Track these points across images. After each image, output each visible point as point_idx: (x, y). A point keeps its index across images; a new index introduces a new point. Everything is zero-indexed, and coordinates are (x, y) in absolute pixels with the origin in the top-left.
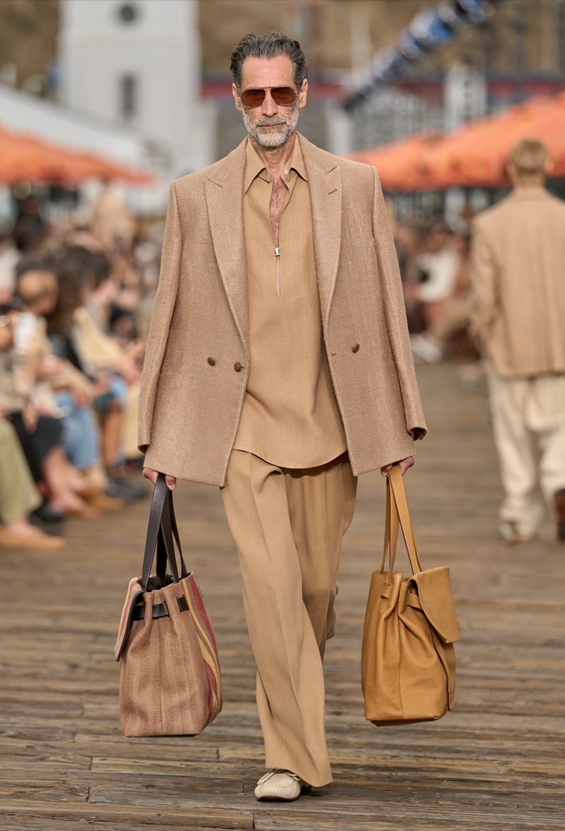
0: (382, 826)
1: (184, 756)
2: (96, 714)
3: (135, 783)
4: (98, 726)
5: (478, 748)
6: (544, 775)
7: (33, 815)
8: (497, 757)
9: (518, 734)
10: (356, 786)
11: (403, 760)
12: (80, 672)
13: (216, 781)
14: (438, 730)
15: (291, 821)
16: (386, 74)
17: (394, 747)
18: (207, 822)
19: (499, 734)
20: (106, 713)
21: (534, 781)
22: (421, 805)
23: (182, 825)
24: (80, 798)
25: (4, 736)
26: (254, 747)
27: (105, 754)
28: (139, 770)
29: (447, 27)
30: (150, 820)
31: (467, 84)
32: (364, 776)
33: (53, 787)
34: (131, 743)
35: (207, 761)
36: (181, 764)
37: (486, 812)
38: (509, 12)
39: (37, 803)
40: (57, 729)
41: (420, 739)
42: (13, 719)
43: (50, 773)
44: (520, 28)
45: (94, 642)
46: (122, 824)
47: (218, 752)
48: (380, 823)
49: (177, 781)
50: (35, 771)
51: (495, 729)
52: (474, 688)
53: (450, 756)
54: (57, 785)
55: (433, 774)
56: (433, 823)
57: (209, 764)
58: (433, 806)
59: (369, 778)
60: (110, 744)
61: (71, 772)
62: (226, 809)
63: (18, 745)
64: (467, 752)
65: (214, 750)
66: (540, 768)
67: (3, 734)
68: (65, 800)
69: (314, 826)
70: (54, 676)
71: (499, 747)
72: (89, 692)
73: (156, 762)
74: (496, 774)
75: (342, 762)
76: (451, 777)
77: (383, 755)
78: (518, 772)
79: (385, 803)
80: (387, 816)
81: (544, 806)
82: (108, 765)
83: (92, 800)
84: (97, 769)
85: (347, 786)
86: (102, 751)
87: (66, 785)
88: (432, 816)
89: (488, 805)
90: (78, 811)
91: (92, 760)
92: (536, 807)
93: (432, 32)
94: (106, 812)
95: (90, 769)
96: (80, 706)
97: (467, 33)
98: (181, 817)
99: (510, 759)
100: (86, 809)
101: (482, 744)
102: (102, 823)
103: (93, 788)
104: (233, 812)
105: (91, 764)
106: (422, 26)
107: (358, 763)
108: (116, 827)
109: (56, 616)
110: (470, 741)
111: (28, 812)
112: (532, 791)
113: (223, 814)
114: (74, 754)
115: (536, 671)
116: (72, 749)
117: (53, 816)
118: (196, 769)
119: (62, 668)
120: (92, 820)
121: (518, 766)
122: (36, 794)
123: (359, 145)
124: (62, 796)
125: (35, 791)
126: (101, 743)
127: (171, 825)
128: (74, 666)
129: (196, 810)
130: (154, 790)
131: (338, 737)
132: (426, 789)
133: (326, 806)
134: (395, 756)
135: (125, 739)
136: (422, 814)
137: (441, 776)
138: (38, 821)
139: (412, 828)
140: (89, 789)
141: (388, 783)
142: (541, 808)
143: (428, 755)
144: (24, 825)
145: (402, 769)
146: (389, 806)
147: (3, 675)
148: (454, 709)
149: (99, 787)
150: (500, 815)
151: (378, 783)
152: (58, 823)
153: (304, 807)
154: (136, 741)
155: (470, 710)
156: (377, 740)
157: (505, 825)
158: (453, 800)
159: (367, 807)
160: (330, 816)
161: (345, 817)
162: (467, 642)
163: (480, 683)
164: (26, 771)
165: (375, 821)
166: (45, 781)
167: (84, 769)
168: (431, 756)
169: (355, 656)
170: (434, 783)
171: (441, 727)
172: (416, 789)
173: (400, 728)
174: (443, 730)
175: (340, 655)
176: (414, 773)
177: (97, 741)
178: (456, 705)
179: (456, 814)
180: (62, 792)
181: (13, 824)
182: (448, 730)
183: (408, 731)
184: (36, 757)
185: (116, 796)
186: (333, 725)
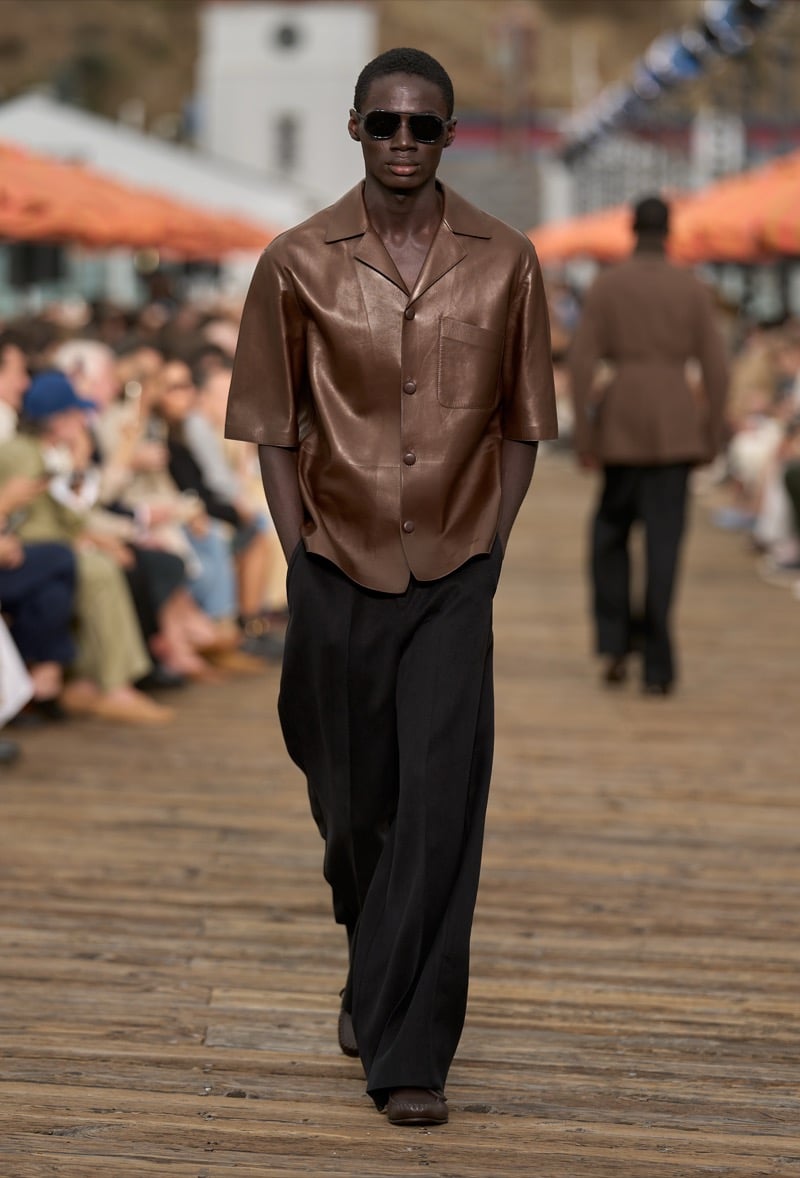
0: (579, 1080)
2: (219, 933)
3: (266, 1021)
4: (221, 949)
5: (706, 981)
6: (789, 1017)
7: (133, 1062)
8: (729, 993)
9: (758, 964)
10: (547, 1029)
11: (611, 996)
12: (201, 880)
14: (657, 957)
16: (617, 118)
17: (599, 979)
19: (734, 963)
20: (231, 932)
21: (775, 1024)
22: (628, 1053)
23: (323, 1076)
24: (194, 1041)
25: (99, 961)
27: (230, 984)
28: (270, 1004)
29: (693, 59)
30: (281, 1069)
31: (719, 132)
32: (558, 1016)
33: (159, 1026)
34: (263, 971)
37: (713, 1063)
38: (773, 35)
39: (139, 1047)
40: (166, 953)
41: (632, 969)
42: (114, 939)
43: (156, 1008)
44: (785, 60)
45: (221, 841)
46: (248, 1074)
48: (575, 1076)
49: (318, 1020)
50: (137, 1005)
51: (729, 957)
52: (705, 904)
53: (670, 991)
54: (165, 1024)
55: (647, 1014)
56: (644, 1076)
58: (645, 1054)
59: (565, 1019)
60: (237, 971)
61: (184, 1007)
63: (117, 972)
64: (691, 987)
66: (784, 1007)
67: (100, 958)
68: (174, 1042)
69: (491, 1079)
70: (167, 885)
71: (734, 980)
72: (213, 907)
73: (294, 996)
74: (727, 1015)
75: (531, 997)
76: (670, 1018)
77: (584, 989)
78: (756, 1012)
79: (584, 1050)
80: (585, 1066)
81: (788, 1056)
82: (231, 999)
83: (209, 1042)
84: (217, 1003)
85: (536, 1028)
86: (224, 980)
87: (176, 1024)
88: (643, 1067)
89: (715, 1054)
90: (190, 1056)
91: (211, 992)
92: (774, 1057)
93: (676, 65)
94: (226, 1058)
95: (208, 1001)
96: (198, 923)
97: (720, 66)
98: (323, 1066)
99: (746, 996)
100: (200, 1054)
101: (711, 976)
102: (220, 1072)
103: (210, 1028)
105: (210, 997)
106: (662, 56)
107: (551, 999)
108: (238, 1077)
109: (173, 808)
111: (126, 1057)
112: (774, 1036)
114: (189, 984)
115: (786, 884)
116: (187, 978)
117: (157, 1063)
119: (177, 874)
120: (209, 1068)
121: (756, 1004)
122: (138, 1035)
123: (582, 208)
124: (170, 1038)
125: (137, 1032)
126: (224, 970)
128: (193, 872)
130: (289, 1032)
131: (527, 966)
132: (636, 1034)
133: (509, 1053)
134: (598, 991)
135: (255, 965)
136: (629, 1064)
137: (657, 1016)
138: (140, 1069)
139: (615, 1083)
140: (206, 1028)
141: (589, 1025)
142: (784, 1058)
143: (642, 989)
144: (120, 1074)
145: (607, 1007)
146: (588, 1054)
147: (101, 882)
148: (677, 931)
149: (220, 1027)
150: (730, 1067)
151: (575, 1024)
152: (164, 1072)
153: (479, 1054)
154: (267, 967)
155: (698, 932)
156: (578, 970)
157: (735, 1080)
158: (670, 1047)
159: (560, 1056)
160: (513, 1066)
161: (531, 1067)
162: (698, 846)
163: (712, 898)
164: (126, 1005)
165: (569, 1073)
166: (150, 1018)
167: (201, 1003)
168: (645, 991)
169: (554, 862)
170: (647, 1025)
171: (660, 954)
172: (625, 1033)
173: (607, 955)
174: (663, 958)
175: (534, 861)
176: (622, 1012)
177: (219, 967)
178: (680, 926)
179: (673, 1065)
180: (170, 1033)
181: (106, 1073)
182: (669, 957)
183: (617, 958)
184: (139, 988)
185: (239, 1039)
186: (522, 949)
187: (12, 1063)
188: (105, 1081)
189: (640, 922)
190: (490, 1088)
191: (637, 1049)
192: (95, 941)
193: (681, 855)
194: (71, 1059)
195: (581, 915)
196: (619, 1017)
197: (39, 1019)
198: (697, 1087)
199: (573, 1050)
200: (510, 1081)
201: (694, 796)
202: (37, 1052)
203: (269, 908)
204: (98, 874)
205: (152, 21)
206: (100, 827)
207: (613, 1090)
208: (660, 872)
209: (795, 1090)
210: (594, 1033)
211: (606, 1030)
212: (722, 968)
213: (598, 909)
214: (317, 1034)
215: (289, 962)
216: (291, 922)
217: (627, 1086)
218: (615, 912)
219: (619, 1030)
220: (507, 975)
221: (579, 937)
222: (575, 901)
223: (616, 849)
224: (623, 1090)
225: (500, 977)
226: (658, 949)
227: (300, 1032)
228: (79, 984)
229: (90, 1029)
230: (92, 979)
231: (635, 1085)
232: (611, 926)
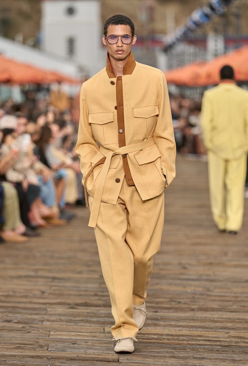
0: (174, 360)
1: (90, 331)
2: (53, 312)
3: (68, 342)
4: (52, 318)
5: (216, 326)
6: (244, 338)
7: (24, 357)
8: (224, 330)
9: (233, 320)
10: (163, 343)
11: (184, 332)
12: (46, 295)
13: (103, 341)
14: (199, 319)
15: (134, 358)
16: (181, 36)
17: (180, 326)
18: (98, 359)
19: (225, 320)
20: (56, 312)
21: (239, 340)
22: (190, 351)
23: (88, 360)
24: (44, 349)
27: (56, 330)
28: (70, 336)
29: (207, 16)
30: (74, 358)
31: (216, 41)
32: (166, 339)
33: (32, 344)
34: (67, 325)
35: (100, 333)
36: (88, 334)
37: (219, 354)
38: (234, 7)
39: (26, 351)
40: (35, 320)
41: (191, 323)
42: (17, 315)
43: (31, 338)
44: (238, 16)
45: (52, 282)
46: (62, 360)
47: (104, 329)
48: (173, 359)
49: (86, 341)
50: (25, 337)
51: (223, 318)
52: (215, 300)
53: (204, 330)
54: (34, 344)
55: (196, 338)
56: (196, 359)
57: (100, 334)
58: (196, 351)
59: (169, 340)
60: (58, 325)
61: (41, 338)
62: (107, 353)
63: (18, 326)
64: (211, 328)
65: (103, 328)
66: (242, 335)
67: (12, 322)
68: (38, 350)
69: (144, 361)
70: (35, 297)
71: (225, 326)
72: (49, 304)
73: (77, 333)
74: (223, 338)
75: (157, 333)
76: (204, 339)
77: (175, 330)
78: (233, 337)
79: (175, 350)
80: (176, 356)
82: (57, 335)
83: (49, 350)
84: (52, 336)
85: (159, 343)
86: (54, 329)
87: (38, 344)
88: (195, 356)
89: (219, 351)
90: (43, 354)
91: (50, 333)
93: (201, 18)
94: (55, 355)
95: (49, 336)
96: (45, 309)
97: (216, 19)
98: (89, 357)
99: (229, 331)
100: (47, 354)
101: (218, 324)
102: (53, 360)
103: (50, 345)
104: (110, 354)
105: (50, 334)
106: (196, 16)
107: (164, 333)
108: (59, 361)
109: (36, 271)
111: (21, 355)
112: (239, 345)
113: (105, 355)
114: (42, 330)
115: (242, 293)
116: (42, 328)
117: (32, 357)
118: (94, 336)
119: (38, 293)
120: (49, 358)
121: (233, 334)
122: (25, 347)
123: (170, 67)
125: (25, 346)
126: (54, 325)
127: (83, 360)
128: (43, 292)
129: (94, 354)
130: (76, 346)
131: (156, 322)
132: (193, 344)
133: (150, 352)
134: (180, 330)
135: (65, 323)
136: (191, 355)
137: (200, 338)
138: (26, 359)
139: (186, 361)
140: (48, 345)
141: (177, 342)
142: (242, 352)
143: (194, 329)
144: (20, 361)
145: (183, 336)
146: (177, 351)
147: (12, 296)
148: (206, 310)
149: (53, 344)
150: (224, 355)
151: (172, 342)
152: (35, 360)
153: (140, 352)
154: (69, 324)
155: (213, 310)
156: (173, 323)
157: (226, 359)
158: (204, 349)
159: (167, 352)
161: (158, 356)
162: (212, 281)
163: (217, 298)
164: (21, 338)
165: (170, 358)
166: (29, 342)
167: (46, 336)
168: (196, 330)
169: (164, 287)
170: (196, 341)
171: (200, 317)
172: (189, 344)
173: (183, 318)
174: (201, 319)
175: (157, 287)
176: (188, 337)
177: (53, 324)
178: (207, 308)
179: (205, 355)
180: (36, 347)
181: (15, 361)
182: (203, 319)
183: (186, 319)
184: (26, 332)
185: (59, 348)
186: (154, 317)
188: (16, 363)
189: (193, 307)
190: (144, 364)
191: (193, 349)
192: (10, 316)
193: (207, 284)
194: (3, 356)
195: (174, 305)
196: (187, 339)
198: (213, 362)
199: (171, 350)
200: (151, 361)
201: (211, 264)
203: (69, 304)
204: (11, 293)
205: (25, 7)
206: (12, 277)
207: (185, 363)
208: (200, 290)
209: (247, 363)
210: (179, 344)
211: (182, 343)
212: (222, 322)
213: (180, 302)
214: (86, 346)
215: (76, 322)
216: (76, 309)
217: (190, 362)
218: (185, 303)
219: (187, 343)
220: (149, 325)
221: (173, 312)
222: (171, 300)
223: (185, 282)
224: (189, 363)
225: (147, 326)
226: (199, 316)
227: (80, 346)
228: (5, 331)
229: (9, 346)
230: (10, 329)
231: (193, 362)
232: (184, 308)
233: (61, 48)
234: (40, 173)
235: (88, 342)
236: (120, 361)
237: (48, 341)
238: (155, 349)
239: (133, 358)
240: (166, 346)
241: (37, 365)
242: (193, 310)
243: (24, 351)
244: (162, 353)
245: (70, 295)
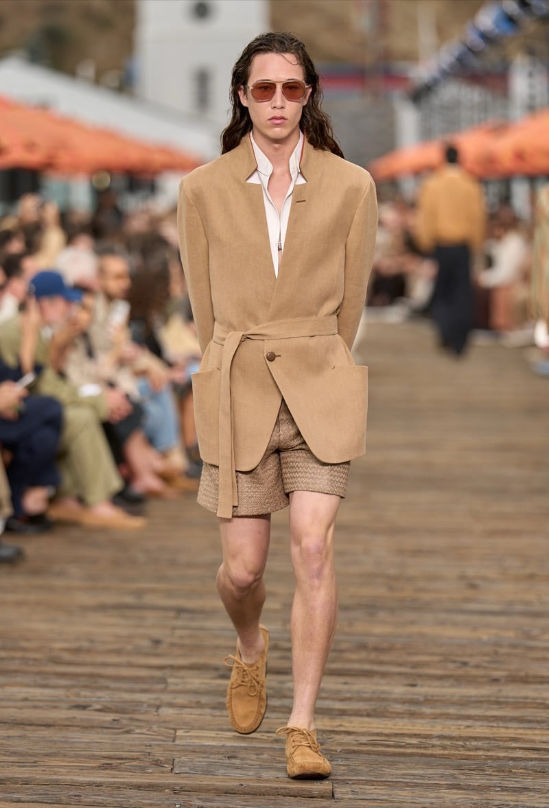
0: (458, 794)
1: (265, 728)
2: (180, 687)
3: (218, 754)
4: (181, 700)
7: (119, 786)
10: (432, 756)
11: (478, 730)
12: (163, 648)
14: (511, 700)
15: (369, 789)
16: (452, 66)
17: (468, 717)
18: (288, 791)
20: (189, 687)
22: (494, 773)
23: (264, 795)
24: (165, 769)
25: (90, 710)
26: (332, 718)
27: (190, 726)
28: (221, 741)
29: (510, 20)
30: (233, 789)
31: (531, 75)
32: (439, 746)
33: (138, 759)
34: (214, 716)
36: (262, 736)
39: (123, 774)
40: (141, 703)
41: (493, 709)
42: (99, 694)
43: (135, 745)
45: (176, 618)
46: (207, 794)
48: (455, 791)
49: (258, 752)
50: (120, 743)
52: (544, 659)
53: (522, 726)
54: (142, 757)
55: (506, 743)
56: (506, 791)
58: (507, 774)
59: (444, 748)
60: (194, 716)
61: (156, 744)
63: (103, 718)
64: (538, 722)
67: (90, 708)
68: (150, 771)
69: (391, 795)
70: (138, 652)
72: (172, 667)
75: (417, 732)
76: (524, 746)
77: (458, 725)
79: (460, 771)
80: (462, 783)
82: (191, 737)
83: (176, 770)
84: (181, 741)
85: (423, 755)
86: (185, 723)
87: (151, 757)
88: (505, 784)
90: (163, 781)
91: (175, 732)
93: (497, 26)
94: (190, 782)
95: (174, 741)
96: (163, 680)
97: (530, 26)
98: (265, 787)
100: (171, 780)
102: (186, 793)
103: (177, 760)
105: (175, 737)
106: (487, 19)
107: (433, 733)
108: (200, 797)
109: (139, 593)
110: (539, 710)
111: (114, 783)
114: (159, 727)
116: (156, 722)
117: (139, 787)
118: (277, 741)
119: (145, 643)
120: (177, 790)
122: (122, 766)
123: (426, 134)
124: (147, 768)
125: (121, 763)
126: (184, 716)
127: (253, 794)
128: (157, 642)
129: (277, 779)
130: (237, 762)
131: (413, 708)
132: (499, 758)
133: (403, 775)
134: (468, 727)
135: (208, 711)
136: (495, 782)
137: (514, 745)
138: (125, 791)
139: (486, 795)
140: (174, 760)
141: (463, 752)
143: (501, 724)
144: (111, 795)
145: (476, 739)
146: (464, 774)
147: (89, 651)
148: (525, 680)
149: (183, 759)
151: (452, 752)
152: (145, 793)
153: (382, 775)
154: (217, 713)
155: (541, 680)
156: (452, 711)
159: (442, 776)
160: (407, 785)
161: (421, 785)
162: (537, 615)
164: (112, 744)
165: (450, 789)
166: (131, 753)
167: (168, 741)
168: (504, 725)
169: (429, 630)
170: (507, 752)
171: (514, 698)
172: (490, 758)
173: (474, 699)
174: (515, 700)
175: (414, 629)
176: (487, 742)
177: (181, 714)
178: (527, 676)
179: (529, 782)
180: (147, 764)
181: (100, 795)
182: (521, 700)
183: (481, 702)
184: (121, 730)
185: (198, 767)
186: (409, 697)
187: (27, 789)
188: (102, 801)
189: (497, 674)
190: (391, 801)
191: (500, 770)
192: (85, 695)
193: (526, 622)
194: (73, 785)
195: (451, 668)
196: (487, 745)
197: (46, 755)
199: (452, 772)
200: (405, 796)
201: (531, 577)
202: (47, 781)
203: (216, 669)
204: (86, 644)
206: (85, 609)
207: (484, 801)
208: (510, 634)
210: (468, 758)
211: (475, 755)
213: (465, 664)
214: (258, 763)
217: (495, 798)
218: (477, 666)
219: (486, 756)
220: (399, 715)
221: (452, 686)
222: (446, 659)
223: (475, 619)
224: (492, 801)
225: (393, 718)
226: (511, 694)
227: (245, 762)
228: (75, 729)
229: (86, 762)
230: (85, 724)
231: (501, 797)
232: (475, 677)
233: (181, 94)
234: (142, 374)
235: (262, 754)
236: (335, 795)
237: (172, 751)
238: (413, 768)
239: (366, 789)
240: (440, 762)
241: (151, 805)
242: (496, 681)
243: (120, 775)
244: (430, 777)
245: (217, 647)
